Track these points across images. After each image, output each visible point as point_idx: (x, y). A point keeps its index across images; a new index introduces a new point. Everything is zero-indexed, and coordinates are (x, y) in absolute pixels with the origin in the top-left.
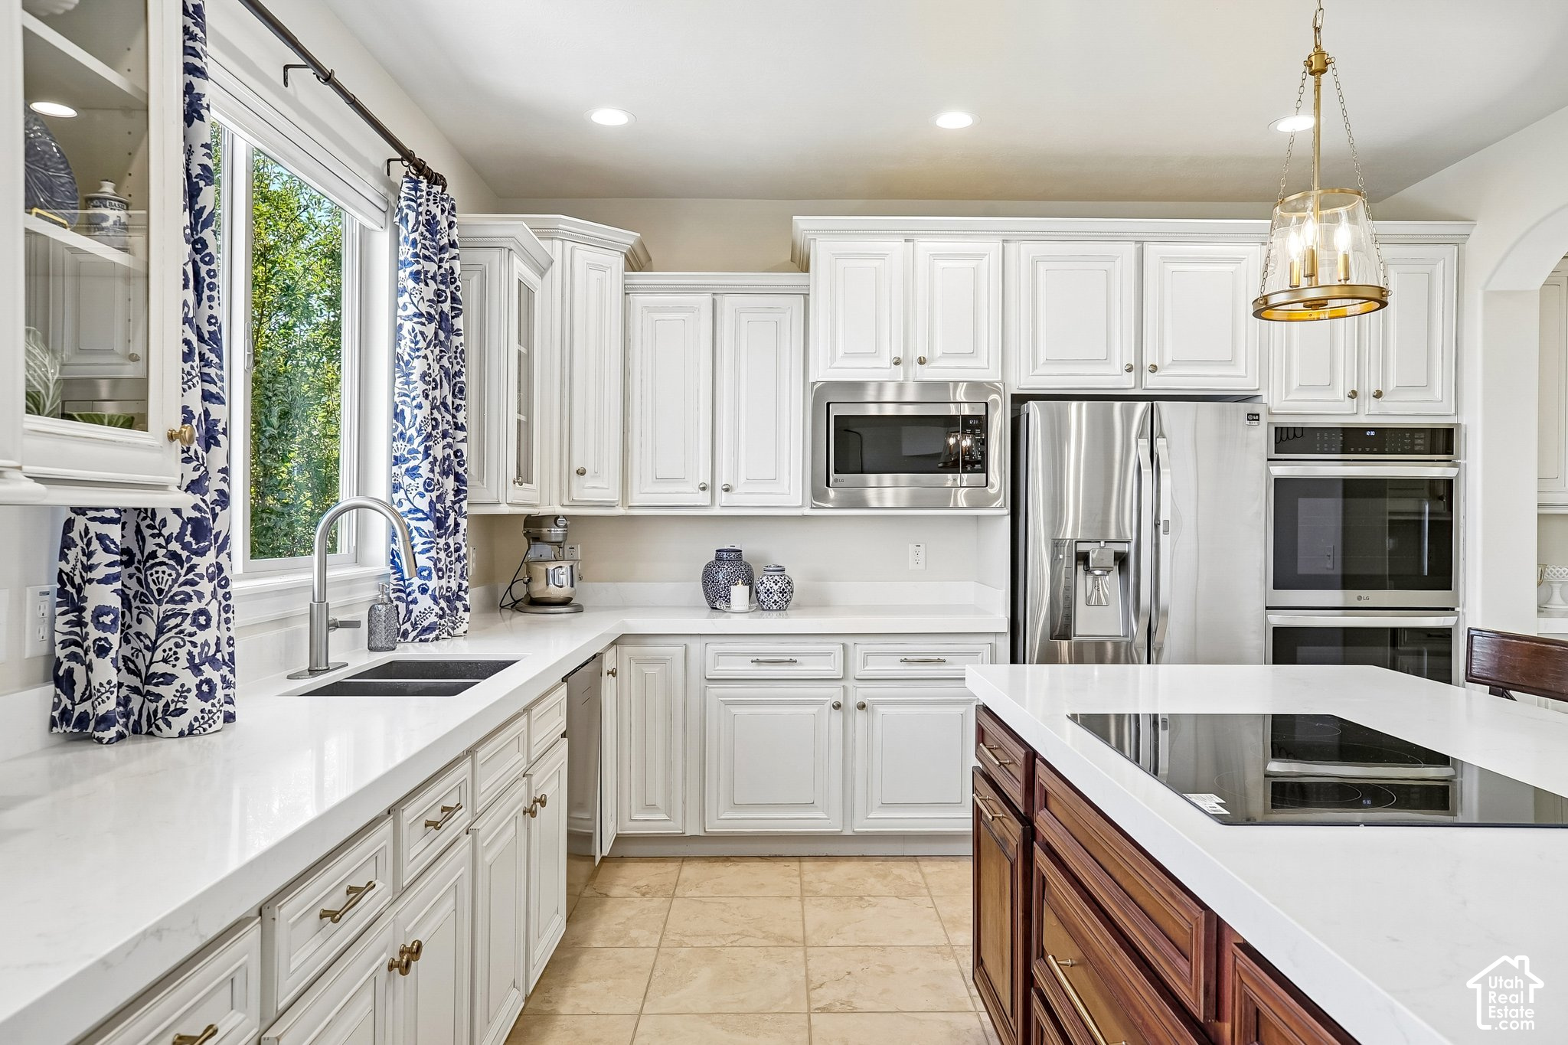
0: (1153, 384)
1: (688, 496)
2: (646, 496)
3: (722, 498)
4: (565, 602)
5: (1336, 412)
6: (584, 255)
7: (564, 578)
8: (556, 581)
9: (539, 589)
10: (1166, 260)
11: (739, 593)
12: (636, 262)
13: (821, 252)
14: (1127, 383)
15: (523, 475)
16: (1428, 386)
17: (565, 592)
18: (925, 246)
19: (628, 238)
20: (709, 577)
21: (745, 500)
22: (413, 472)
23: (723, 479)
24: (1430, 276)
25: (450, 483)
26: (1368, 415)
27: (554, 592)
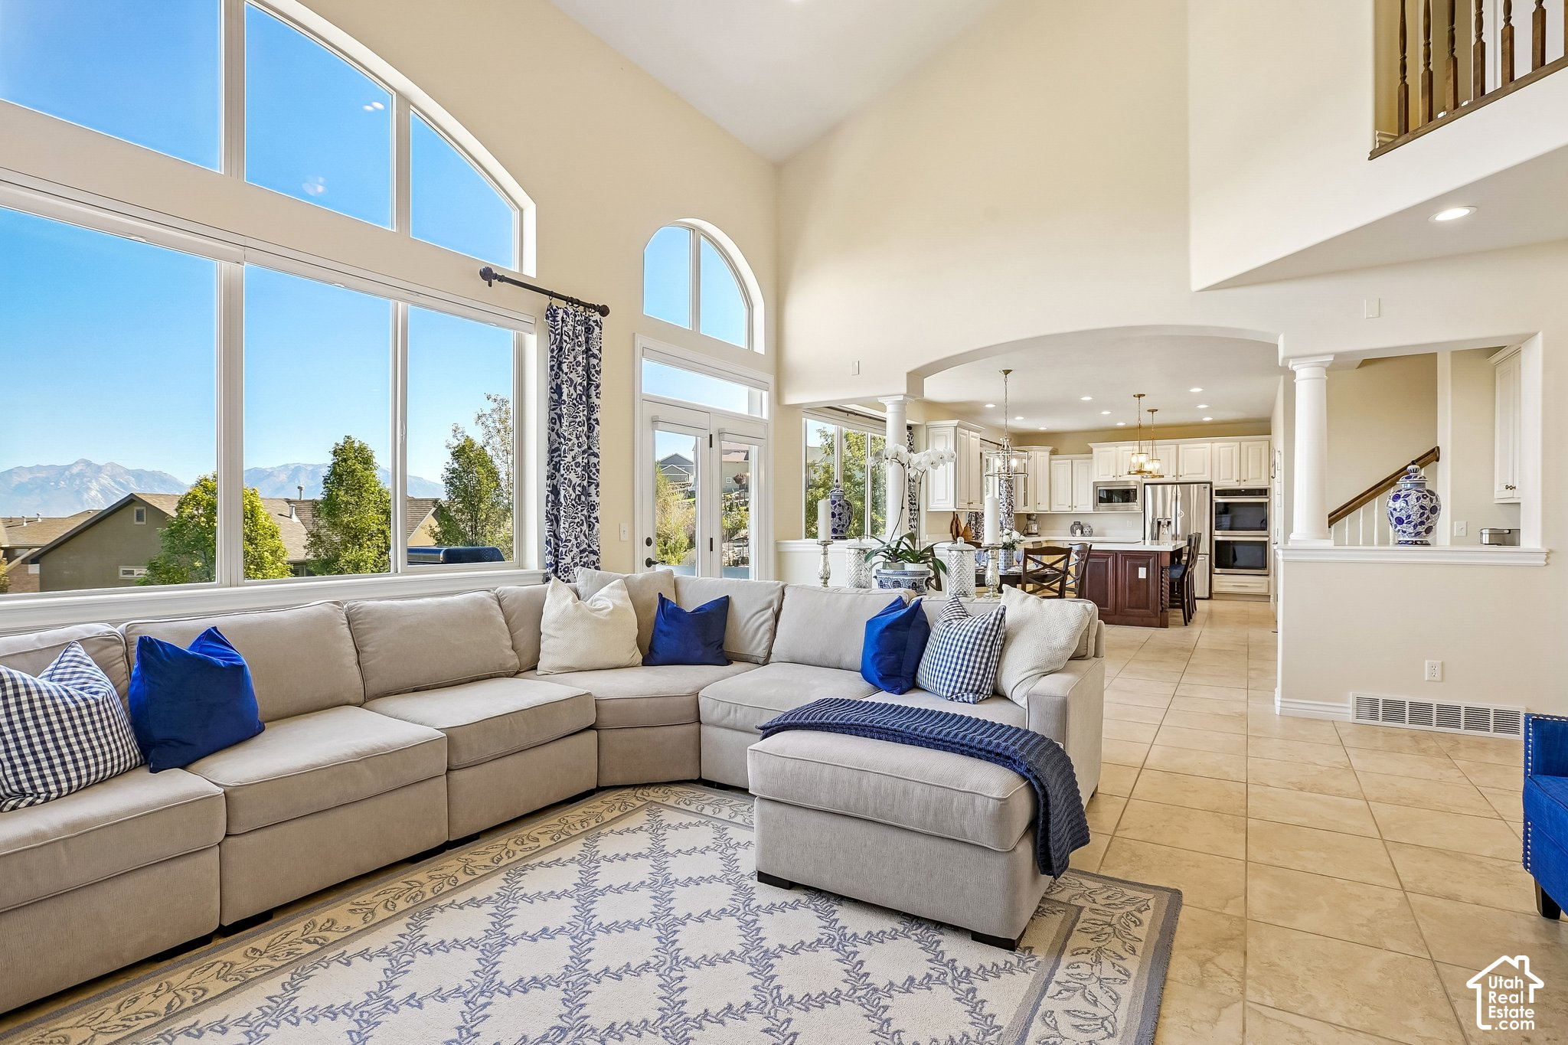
0: (1181, 480)
1: (1066, 509)
2: (1056, 509)
3: (1074, 509)
4: (1036, 534)
5: (1234, 485)
6: (1039, 454)
7: (1036, 529)
8: (1034, 528)
9: (1030, 531)
10: (1185, 449)
11: (1078, 532)
12: (1054, 452)
13: (1094, 450)
14: (1174, 480)
15: (1025, 504)
16: (1260, 478)
17: (1036, 532)
18: (1121, 448)
19: (1050, 448)
20: (1072, 528)
21: (1080, 509)
22: (1004, 505)
23: (1074, 505)
24: (1261, 449)
25: (1010, 507)
26: (1243, 486)
27: (1033, 531)
